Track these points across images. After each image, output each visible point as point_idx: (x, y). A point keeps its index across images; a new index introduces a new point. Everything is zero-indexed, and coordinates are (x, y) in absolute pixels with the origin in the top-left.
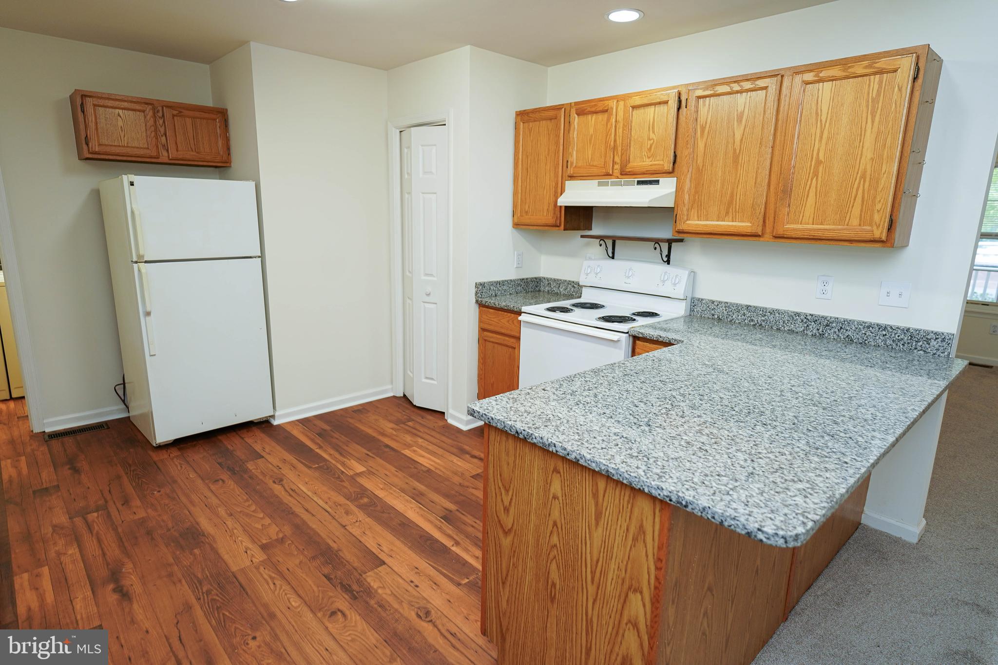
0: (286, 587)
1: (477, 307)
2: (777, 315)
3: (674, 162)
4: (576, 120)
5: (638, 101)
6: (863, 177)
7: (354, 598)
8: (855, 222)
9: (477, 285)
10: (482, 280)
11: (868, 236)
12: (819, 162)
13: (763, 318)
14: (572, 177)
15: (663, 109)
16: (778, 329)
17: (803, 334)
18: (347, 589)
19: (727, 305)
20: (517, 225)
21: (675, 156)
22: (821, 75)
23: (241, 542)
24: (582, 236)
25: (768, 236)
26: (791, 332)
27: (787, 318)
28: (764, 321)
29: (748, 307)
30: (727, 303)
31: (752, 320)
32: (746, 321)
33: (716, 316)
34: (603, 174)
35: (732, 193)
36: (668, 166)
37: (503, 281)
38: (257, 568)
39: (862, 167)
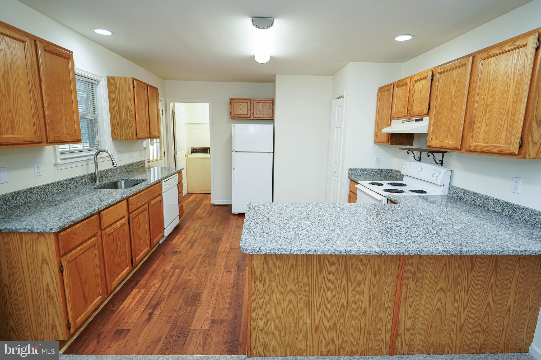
0: (225, 260)
1: (349, 180)
2: (488, 200)
3: (429, 109)
4: (396, 89)
5: (417, 78)
6: (508, 113)
7: (238, 270)
8: (503, 142)
9: (350, 169)
10: (352, 168)
11: (507, 151)
12: (487, 105)
13: (481, 201)
14: (394, 118)
15: (425, 81)
16: (488, 209)
17: (500, 214)
18: (239, 267)
19: (465, 191)
20: (375, 142)
21: (429, 105)
22: (489, 54)
23: (228, 245)
24: (400, 148)
25: (463, 150)
26: (494, 212)
27: (492, 203)
28: (481, 203)
29: (474, 193)
30: (464, 190)
31: (475, 202)
32: (473, 202)
33: (459, 198)
34: (403, 116)
35: (449, 125)
36: (426, 111)
37: (365, 169)
38: (224, 253)
39: (507, 107)
